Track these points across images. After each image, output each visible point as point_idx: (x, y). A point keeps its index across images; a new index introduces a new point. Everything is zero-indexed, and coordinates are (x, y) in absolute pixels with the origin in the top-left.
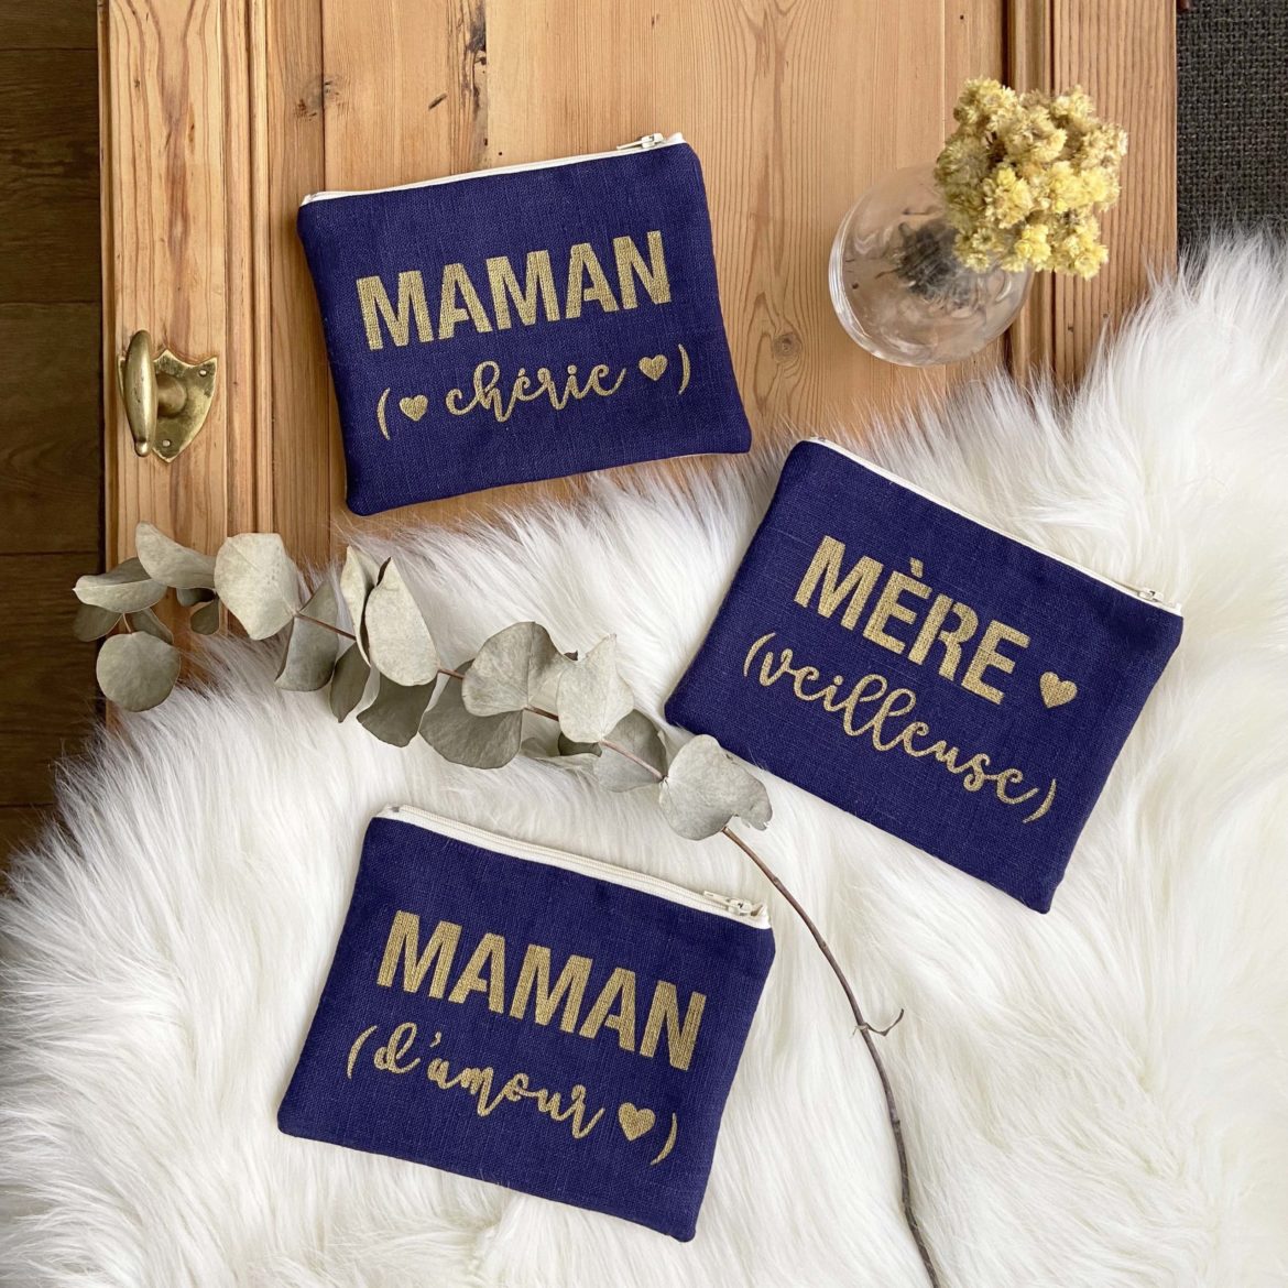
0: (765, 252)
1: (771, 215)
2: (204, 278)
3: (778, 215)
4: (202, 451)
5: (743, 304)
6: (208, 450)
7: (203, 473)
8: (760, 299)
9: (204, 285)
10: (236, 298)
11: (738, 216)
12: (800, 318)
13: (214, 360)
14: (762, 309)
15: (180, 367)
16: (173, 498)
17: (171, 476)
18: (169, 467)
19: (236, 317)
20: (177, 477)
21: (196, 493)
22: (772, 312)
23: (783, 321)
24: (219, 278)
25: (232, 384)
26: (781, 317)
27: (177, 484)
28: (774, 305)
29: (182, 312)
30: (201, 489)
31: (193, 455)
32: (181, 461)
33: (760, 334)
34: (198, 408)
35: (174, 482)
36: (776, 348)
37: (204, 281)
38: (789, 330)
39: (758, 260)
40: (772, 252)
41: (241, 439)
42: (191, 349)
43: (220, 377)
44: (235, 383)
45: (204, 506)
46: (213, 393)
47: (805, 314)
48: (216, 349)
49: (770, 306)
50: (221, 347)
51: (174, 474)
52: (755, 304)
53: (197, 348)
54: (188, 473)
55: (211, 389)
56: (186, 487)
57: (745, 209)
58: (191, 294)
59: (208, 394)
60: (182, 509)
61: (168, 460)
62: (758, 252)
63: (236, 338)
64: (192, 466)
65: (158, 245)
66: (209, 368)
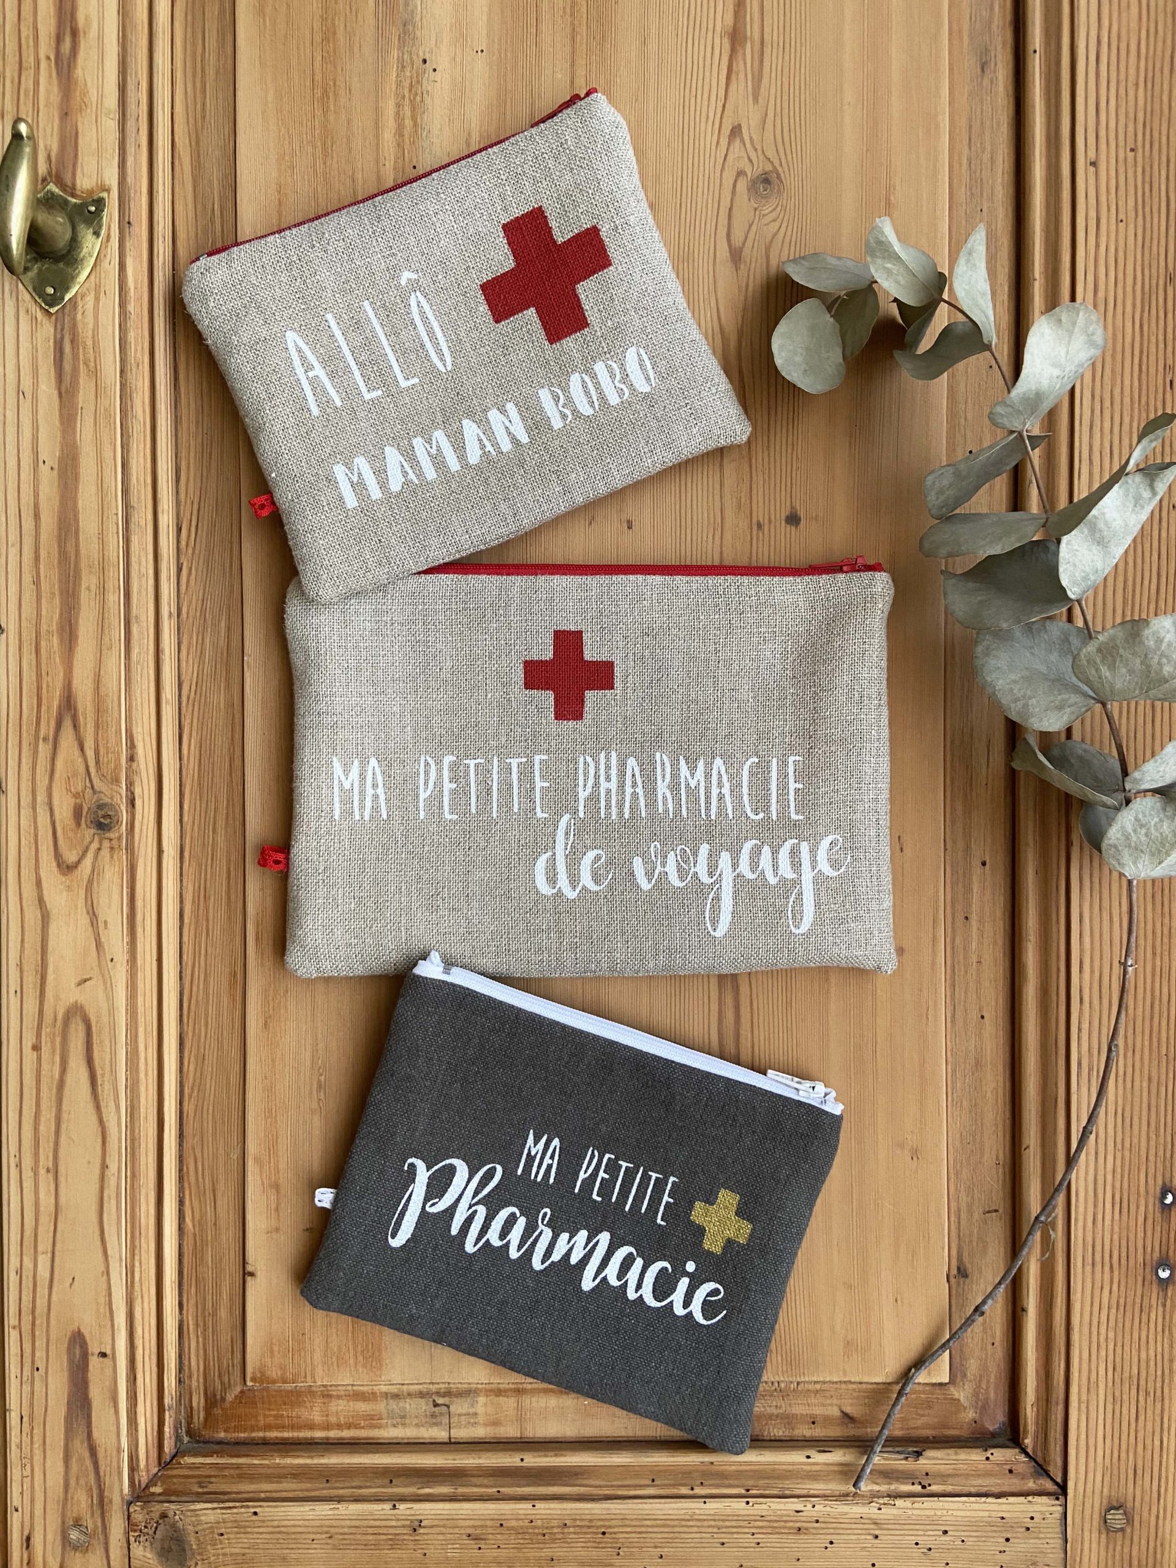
0: (742, 76)
1: (749, 34)
2: (94, 100)
3: (757, 36)
4: (90, 300)
6: (97, 299)
7: (91, 326)
9: (94, 108)
10: (130, 124)
11: (710, 34)
13: (105, 195)
15: (66, 202)
16: (58, 355)
17: (56, 329)
18: (54, 317)
19: (131, 149)
20: (62, 330)
21: (84, 348)
24: (111, 100)
25: (125, 224)
27: (62, 339)
29: (69, 141)
30: (90, 343)
31: (80, 304)
32: (67, 311)
34: (85, 250)
35: (59, 336)
37: (94, 105)
39: (733, 87)
40: (749, 76)
41: (136, 288)
42: (78, 182)
43: (111, 215)
44: (129, 223)
45: (92, 364)
46: (103, 232)
48: (107, 183)
50: (113, 181)
51: (59, 327)
53: (85, 182)
54: (74, 325)
55: (100, 227)
56: (72, 341)
57: (718, 28)
58: (80, 119)
59: (97, 234)
60: (67, 367)
61: (53, 310)
62: (733, 77)
63: (130, 170)
64: (79, 317)
65: (43, 65)
66: (100, 203)
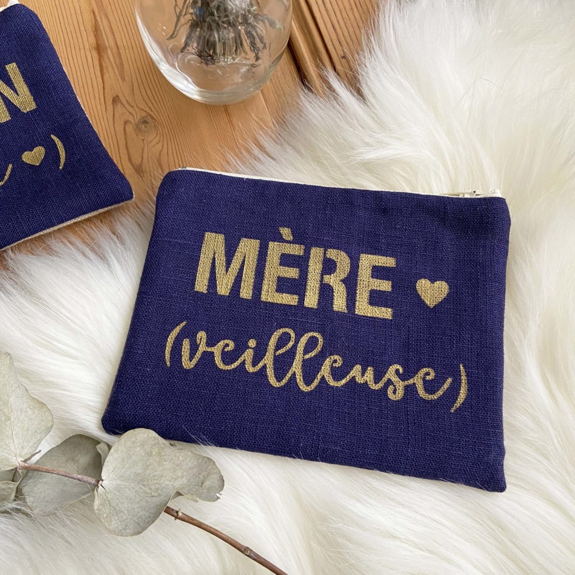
5: (103, 106)
8: (116, 100)
12: (150, 105)
14: (119, 106)
22: (127, 106)
23: (137, 110)
26: (135, 108)
28: (127, 101)
33: (123, 123)
36: (137, 128)
38: (144, 114)
47: (153, 101)
49: (124, 102)
52: (113, 103)
